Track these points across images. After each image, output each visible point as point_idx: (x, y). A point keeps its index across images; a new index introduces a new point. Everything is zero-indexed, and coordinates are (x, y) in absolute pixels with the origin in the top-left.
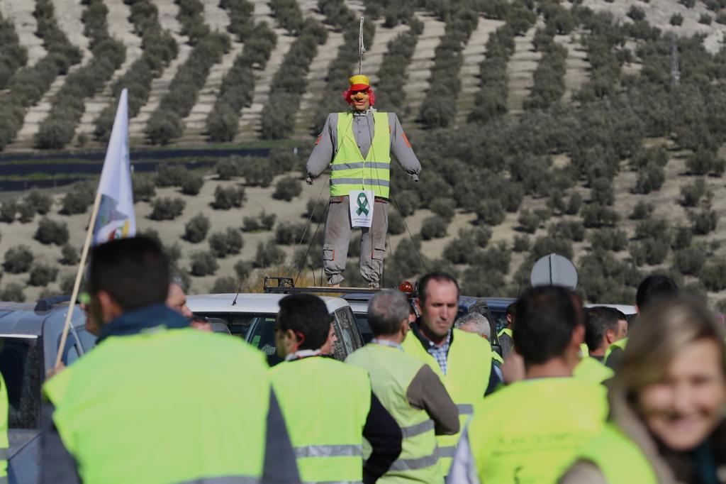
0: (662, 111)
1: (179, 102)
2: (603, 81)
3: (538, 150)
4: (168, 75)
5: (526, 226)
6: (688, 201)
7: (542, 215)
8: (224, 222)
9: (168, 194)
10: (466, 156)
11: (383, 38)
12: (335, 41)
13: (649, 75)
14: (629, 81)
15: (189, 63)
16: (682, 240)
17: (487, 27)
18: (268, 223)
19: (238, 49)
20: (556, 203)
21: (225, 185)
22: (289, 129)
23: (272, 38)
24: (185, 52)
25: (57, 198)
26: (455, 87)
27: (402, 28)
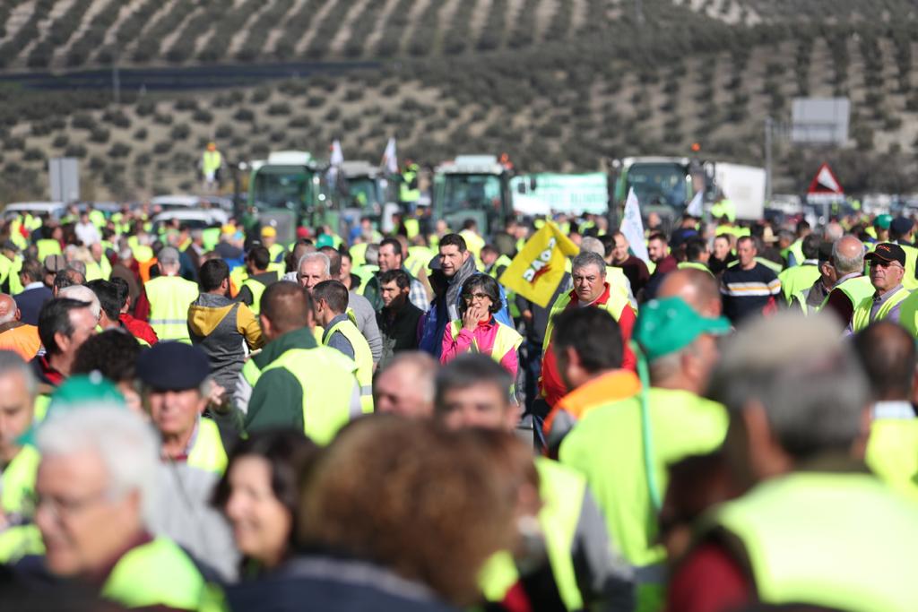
0: (626, 42)
1: (328, 30)
2: (593, 22)
3: (546, 67)
5: (536, 115)
6: (636, 100)
7: (545, 109)
8: (350, 110)
9: (315, 92)
10: (503, 71)
13: (625, 19)
14: (611, 23)
16: (630, 124)
18: (377, 111)
20: (554, 101)
21: (353, 87)
22: (396, 50)
25: (249, 93)
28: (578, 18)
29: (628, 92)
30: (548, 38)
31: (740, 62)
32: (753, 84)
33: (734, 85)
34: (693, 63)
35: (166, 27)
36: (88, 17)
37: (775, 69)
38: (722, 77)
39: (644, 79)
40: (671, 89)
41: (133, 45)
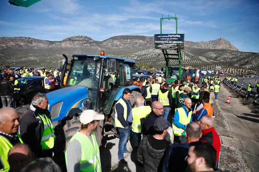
28: (201, 63)
30: (199, 64)
31: (211, 66)
32: (212, 67)
33: (211, 67)
34: (208, 66)
35: (176, 62)
37: (213, 66)
38: (210, 66)
39: (205, 66)
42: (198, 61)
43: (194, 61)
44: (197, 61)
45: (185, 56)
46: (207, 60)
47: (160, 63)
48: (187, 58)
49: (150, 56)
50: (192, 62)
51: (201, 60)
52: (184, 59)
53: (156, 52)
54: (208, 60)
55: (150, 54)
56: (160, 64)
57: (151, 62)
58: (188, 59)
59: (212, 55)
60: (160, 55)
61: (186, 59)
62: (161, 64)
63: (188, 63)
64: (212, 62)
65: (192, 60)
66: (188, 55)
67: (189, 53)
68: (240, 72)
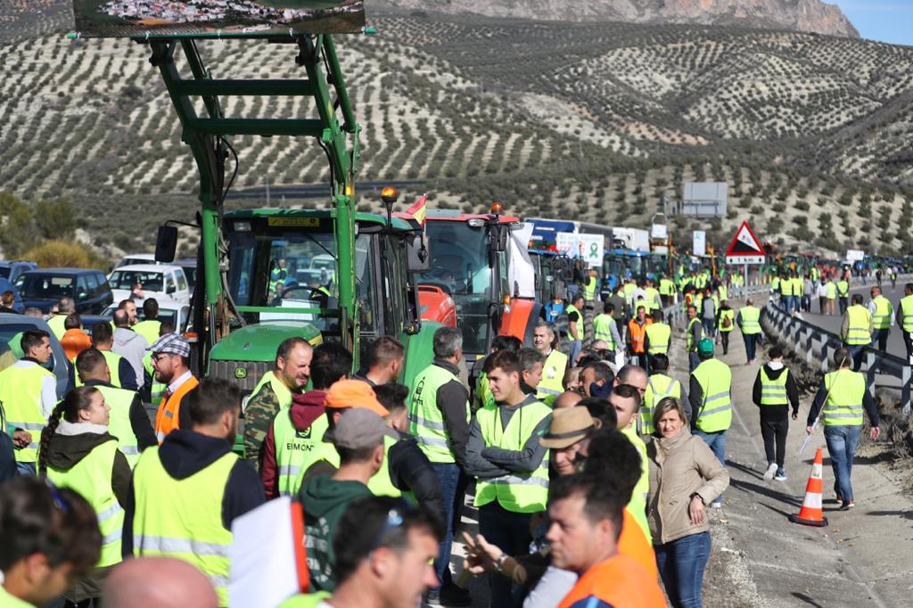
0: (573, 167)
1: (398, 164)
2: (554, 157)
3: (526, 182)
4: (396, 154)
5: (518, 210)
6: (579, 201)
10: (499, 185)
11: (476, 140)
12: (458, 141)
13: (572, 155)
14: (565, 157)
15: (404, 150)
17: (515, 136)
19: (422, 144)
20: (530, 202)
21: (409, 195)
22: (438, 174)
23: (435, 140)
24: (403, 145)
26: (501, 158)
27: (484, 137)
28: (546, 155)
29: (573, 197)
30: (527, 166)
31: (641, 179)
32: (649, 191)
33: (637, 192)
34: (612, 179)
35: (304, 163)
36: (260, 158)
37: (661, 183)
38: (630, 187)
39: (583, 189)
40: (600, 195)
41: (283, 174)
42: (518, 145)
43: (482, 146)
44: (509, 144)
45: (394, 99)
46: (603, 122)
47: (148, 178)
48: (411, 120)
49: (35, 108)
50: (459, 154)
51: (540, 129)
52: (387, 127)
53: (99, 69)
54: (609, 130)
55: (34, 88)
56: (145, 190)
57: (56, 175)
58: (422, 124)
59: (638, 80)
60: (139, 92)
61: (405, 128)
62: (155, 191)
63: (420, 160)
64: (644, 143)
65: (461, 134)
66: (418, 90)
67: (426, 70)
68: (893, 228)
